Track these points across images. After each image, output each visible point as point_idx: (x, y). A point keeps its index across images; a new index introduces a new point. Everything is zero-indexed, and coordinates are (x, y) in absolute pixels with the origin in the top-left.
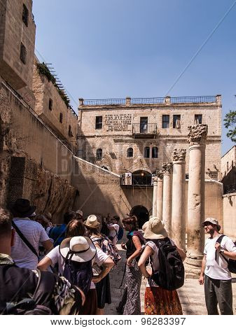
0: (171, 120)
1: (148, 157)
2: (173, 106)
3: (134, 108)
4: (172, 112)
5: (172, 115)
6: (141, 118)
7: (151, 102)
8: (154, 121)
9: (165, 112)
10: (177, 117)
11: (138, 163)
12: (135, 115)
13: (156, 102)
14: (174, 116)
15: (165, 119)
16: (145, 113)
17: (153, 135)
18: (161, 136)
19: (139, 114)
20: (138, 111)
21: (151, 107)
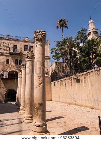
0: (29, 48)
1: (17, 64)
2: (30, 42)
3: (11, 40)
4: (29, 44)
5: (29, 45)
6: (14, 45)
7: (19, 39)
8: (20, 47)
9: (26, 44)
10: (31, 47)
11: (12, 67)
12: (11, 44)
13: (22, 39)
14: (30, 46)
15: (26, 47)
16: (16, 43)
17: (20, 54)
18: (23, 55)
19: (13, 43)
20: (12, 42)
21: (19, 41)
